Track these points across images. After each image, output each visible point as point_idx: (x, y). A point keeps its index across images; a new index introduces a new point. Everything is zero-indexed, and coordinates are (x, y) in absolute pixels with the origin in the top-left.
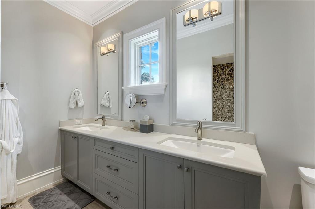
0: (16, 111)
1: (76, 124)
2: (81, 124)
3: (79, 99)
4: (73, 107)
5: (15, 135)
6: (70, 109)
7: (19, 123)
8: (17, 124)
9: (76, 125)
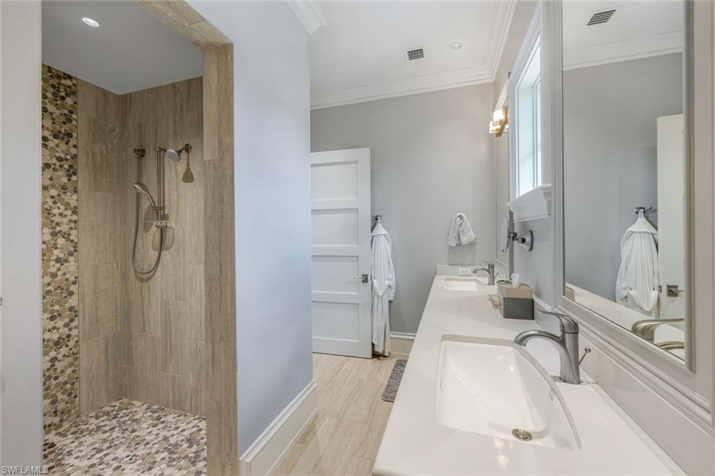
0: (389, 248)
1: (460, 274)
2: (469, 276)
3: (463, 231)
4: (454, 245)
5: (386, 277)
6: (451, 247)
7: (391, 263)
8: (389, 263)
9: (460, 276)
